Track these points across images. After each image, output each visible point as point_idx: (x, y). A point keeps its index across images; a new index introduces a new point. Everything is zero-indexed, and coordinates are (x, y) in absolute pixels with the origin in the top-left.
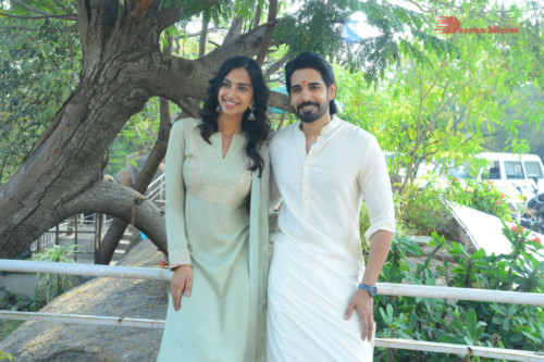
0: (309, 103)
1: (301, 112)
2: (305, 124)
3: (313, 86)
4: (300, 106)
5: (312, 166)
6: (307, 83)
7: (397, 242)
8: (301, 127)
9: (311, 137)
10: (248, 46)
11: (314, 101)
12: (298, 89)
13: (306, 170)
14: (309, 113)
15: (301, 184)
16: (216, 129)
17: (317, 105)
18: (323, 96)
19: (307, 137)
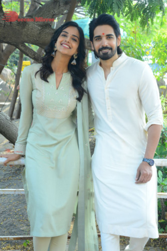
0: (106, 48)
1: (101, 53)
2: (103, 62)
3: (109, 37)
4: (100, 50)
5: (109, 88)
6: (105, 35)
7: (163, 130)
8: (101, 64)
9: (107, 70)
10: (62, 4)
11: (109, 46)
12: (99, 38)
13: (106, 91)
14: (106, 54)
15: (105, 100)
16: (51, 72)
17: (111, 49)
18: (114, 43)
19: (105, 71)
